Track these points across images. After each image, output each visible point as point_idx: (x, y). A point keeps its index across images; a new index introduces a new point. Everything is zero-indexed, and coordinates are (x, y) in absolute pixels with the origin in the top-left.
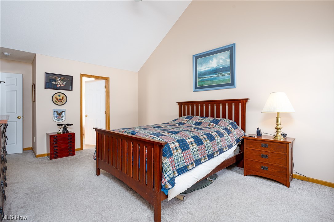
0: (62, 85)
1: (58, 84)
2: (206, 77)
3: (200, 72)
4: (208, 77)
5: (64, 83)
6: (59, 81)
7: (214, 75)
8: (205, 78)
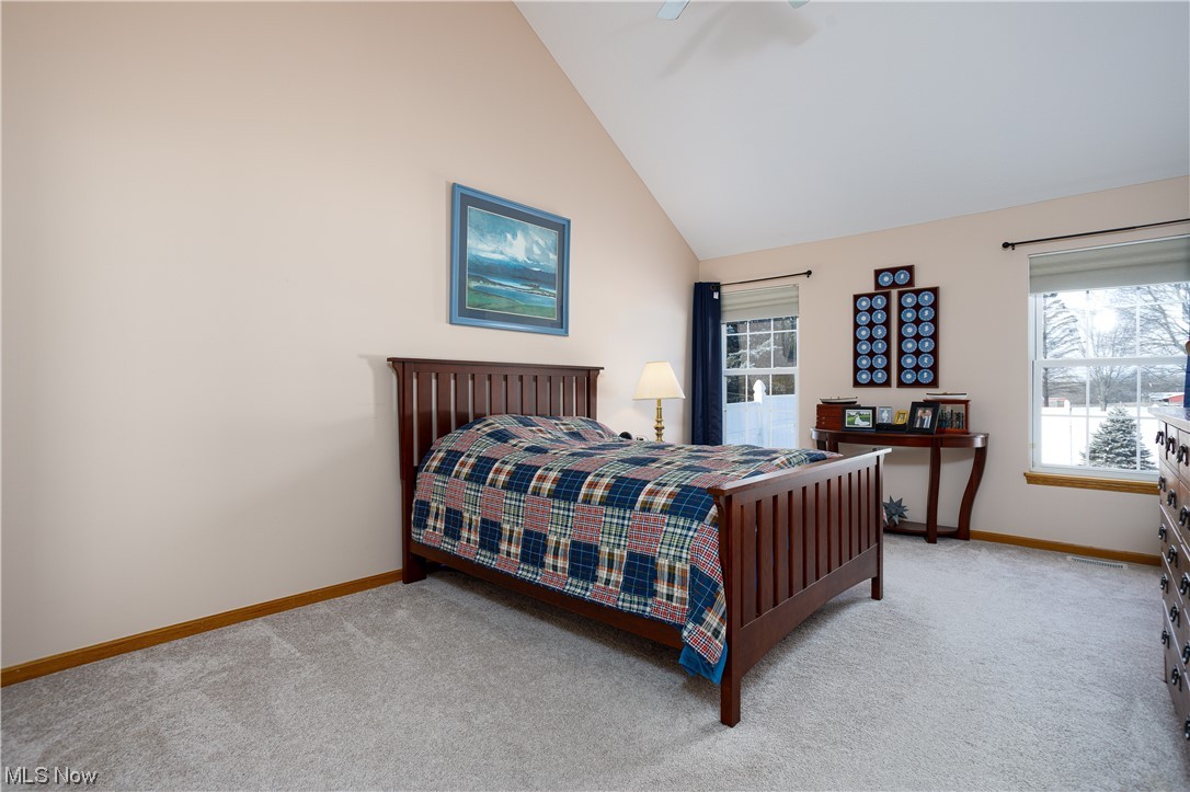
2: (494, 283)
3: (476, 257)
4: (500, 284)
7: (518, 286)
8: (492, 286)
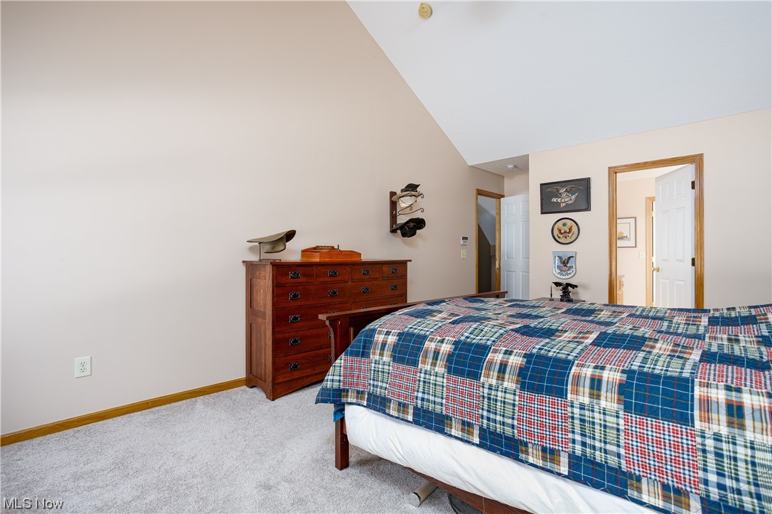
0: (570, 202)
1: (563, 201)
5: (573, 197)
6: (564, 195)
